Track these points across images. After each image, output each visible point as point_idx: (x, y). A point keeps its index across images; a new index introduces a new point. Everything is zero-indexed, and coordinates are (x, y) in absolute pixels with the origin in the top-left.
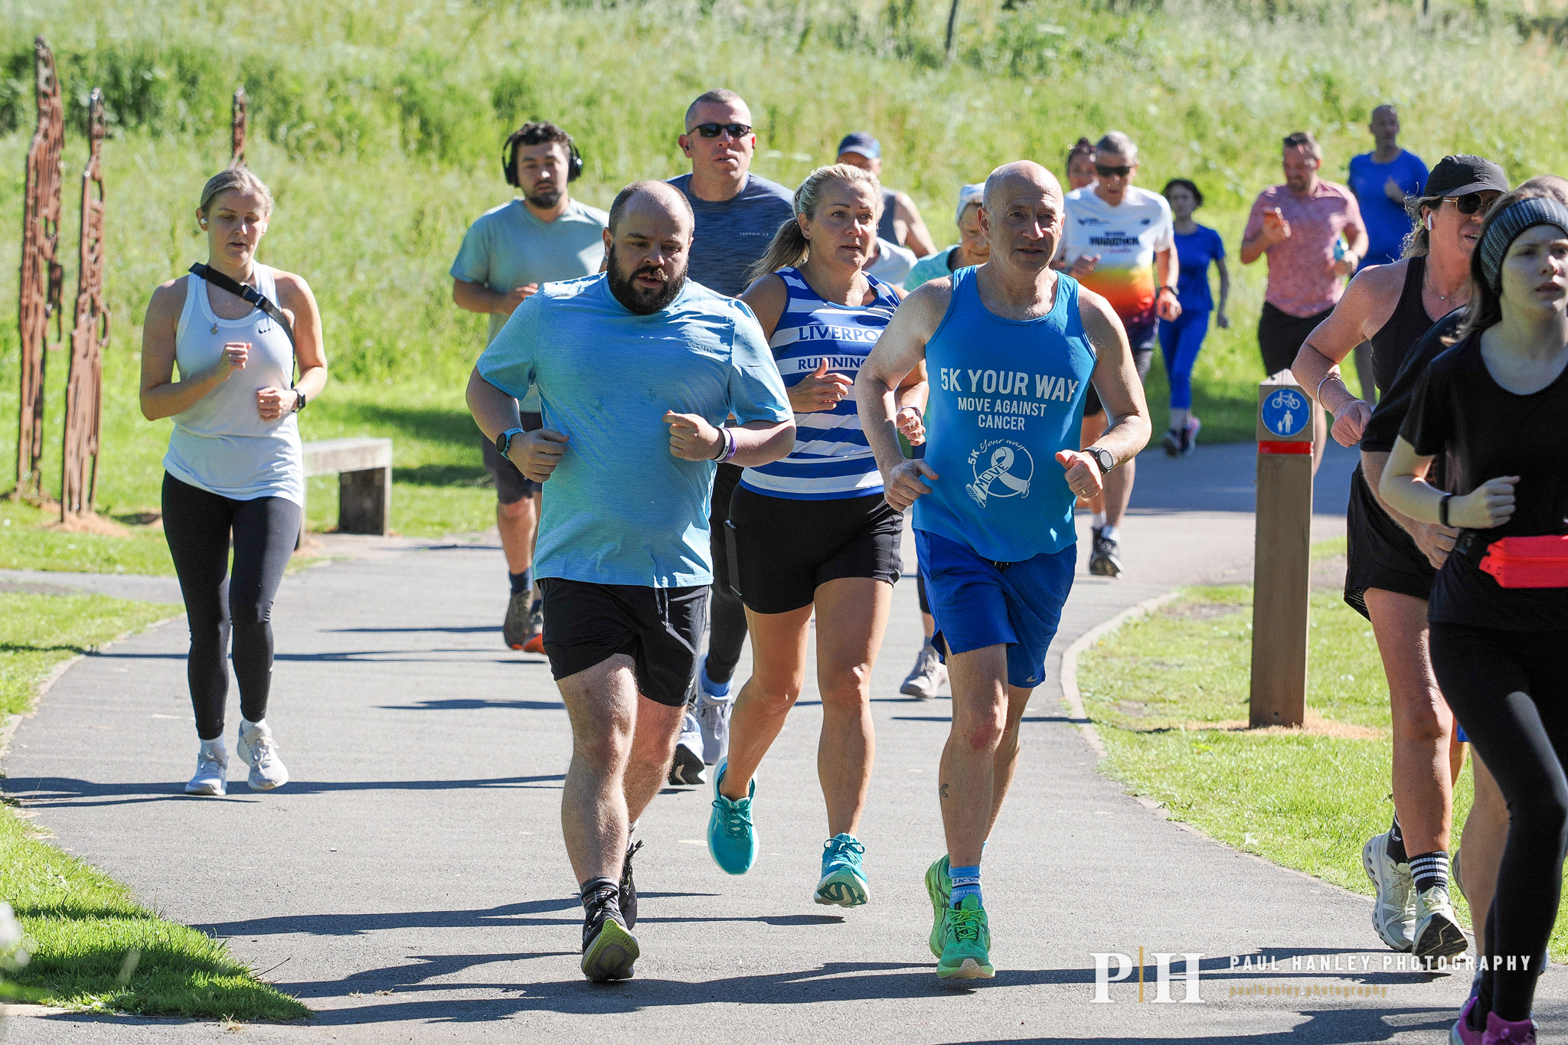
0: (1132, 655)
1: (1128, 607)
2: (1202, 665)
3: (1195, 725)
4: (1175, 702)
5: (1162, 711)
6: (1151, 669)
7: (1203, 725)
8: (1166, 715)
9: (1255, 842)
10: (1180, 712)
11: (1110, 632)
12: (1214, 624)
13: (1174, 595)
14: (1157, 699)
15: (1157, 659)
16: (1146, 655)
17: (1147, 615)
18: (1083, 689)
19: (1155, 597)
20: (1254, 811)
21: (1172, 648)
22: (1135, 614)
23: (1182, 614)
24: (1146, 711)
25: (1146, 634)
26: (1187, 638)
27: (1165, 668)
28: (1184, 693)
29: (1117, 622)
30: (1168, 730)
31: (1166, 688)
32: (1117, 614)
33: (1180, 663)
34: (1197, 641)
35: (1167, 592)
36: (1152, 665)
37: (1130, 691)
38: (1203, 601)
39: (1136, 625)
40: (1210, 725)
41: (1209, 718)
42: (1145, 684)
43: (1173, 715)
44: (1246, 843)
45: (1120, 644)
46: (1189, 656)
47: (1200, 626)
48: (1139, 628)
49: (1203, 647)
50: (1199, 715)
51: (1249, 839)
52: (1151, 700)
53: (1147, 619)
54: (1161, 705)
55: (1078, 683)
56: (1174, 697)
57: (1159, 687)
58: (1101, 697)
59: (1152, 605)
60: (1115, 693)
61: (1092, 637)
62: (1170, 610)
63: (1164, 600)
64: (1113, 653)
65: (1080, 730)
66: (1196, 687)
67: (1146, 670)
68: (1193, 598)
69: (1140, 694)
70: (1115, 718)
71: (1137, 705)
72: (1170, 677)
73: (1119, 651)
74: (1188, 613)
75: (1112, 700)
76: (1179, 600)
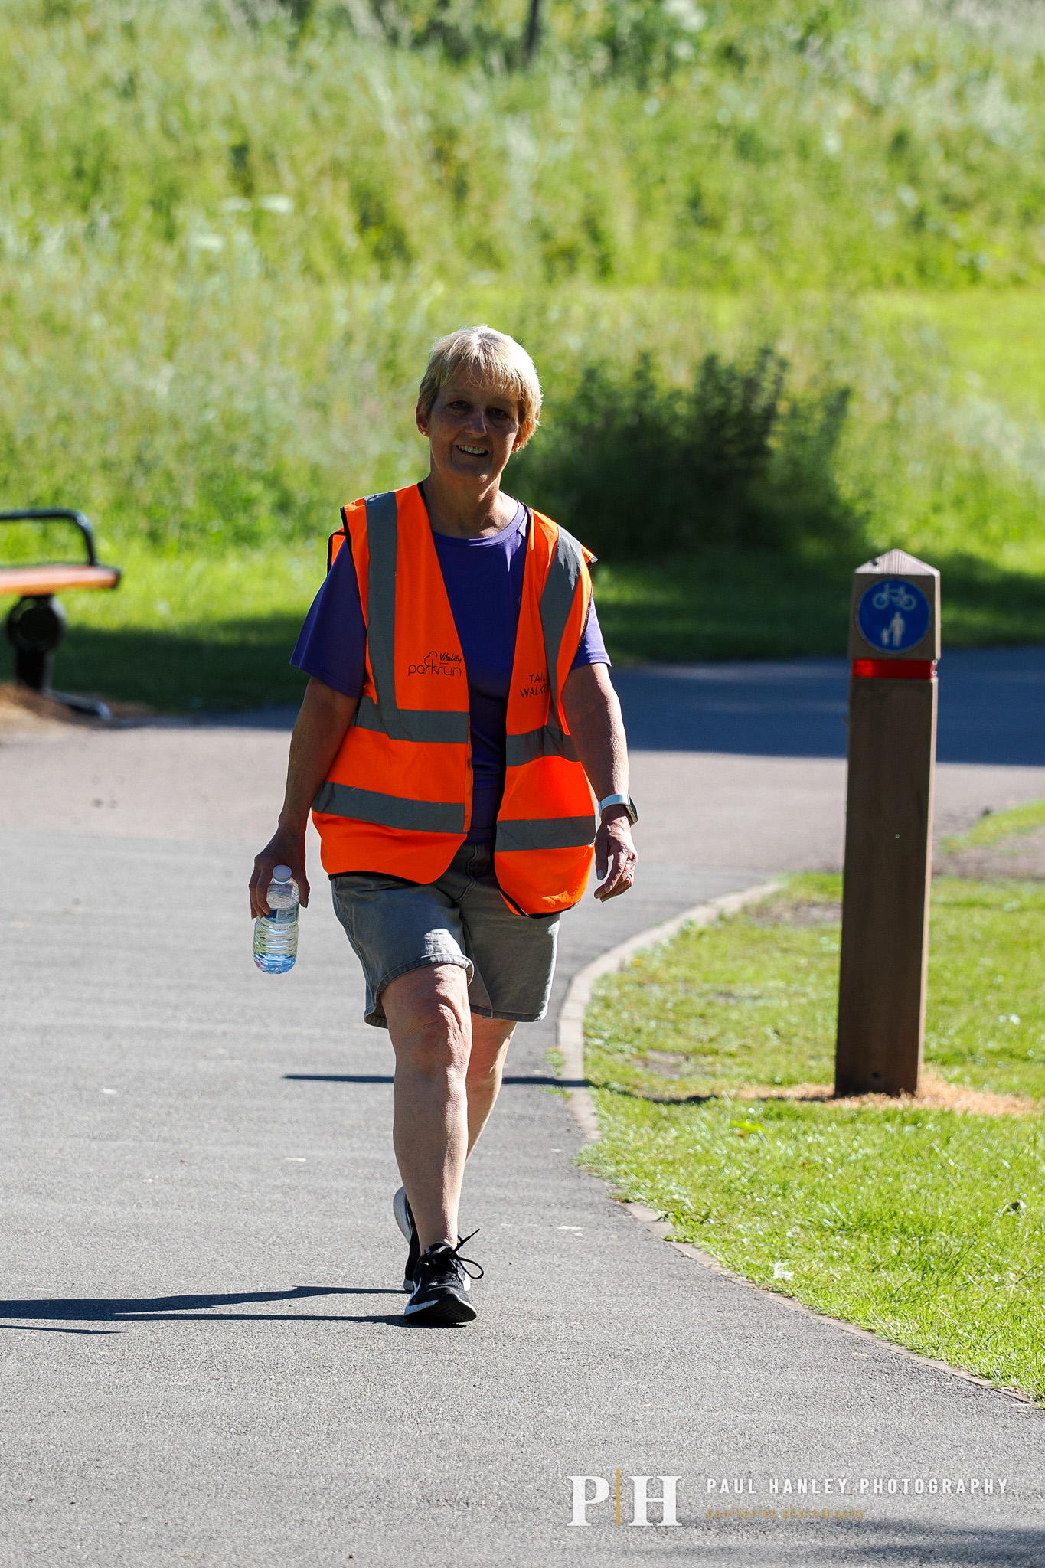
0: (686, 981)
1: (692, 905)
2: (789, 997)
3: (750, 1093)
4: (731, 1055)
5: (708, 1069)
6: (707, 1004)
7: (764, 1092)
8: (714, 1075)
9: (789, 1276)
10: (736, 1070)
11: (656, 945)
13: (772, 887)
14: (706, 1051)
15: (721, 987)
16: (706, 981)
17: (721, 918)
18: (592, 1032)
19: (740, 891)
20: (802, 1227)
21: (750, 971)
22: (700, 916)
23: (778, 917)
24: (687, 1067)
25: (714, 947)
26: (778, 955)
27: (732, 1002)
28: (749, 1042)
29: (671, 928)
30: (707, 1099)
31: (722, 1034)
32: (673, 916)
33: (756, 992)
34: (792, 958)
35: (762, 883)
36: (712, 997)
37: (666, 1036)
38: (817, 897)
39: (700, 935)
40: (775, 1092)
41: (778, 1079)
42: (694, 1028)
43: (724, 1075)
44: (775, 1277)
45: (669, 964)
46: (772, 984)
48: (706, 939)
50: (762, 1077)
51: (780, 1271)
52: (696, 1052)
53: (720, 925)
54: (710, 1059)
55: (585, 1025)
56: (733, 1047)
57: (712, 1032)
58: (619, 1046)
59: (732, 903)
60: (642, 1040)
61: (626, 952)
62: (760, 911)
63: (754, 895)
64: (653, 979)
65: (568, 1098)
66: (769, 1031)
67: (699, 1005)
68: (801, 893)
69: (681, 1043)
70: (632, 1081)
71: (672, 1060)
72: (734, 1015)
73: (664, 974)
74: (788, 916)
75: (634, 1051)
76: (777, 895)
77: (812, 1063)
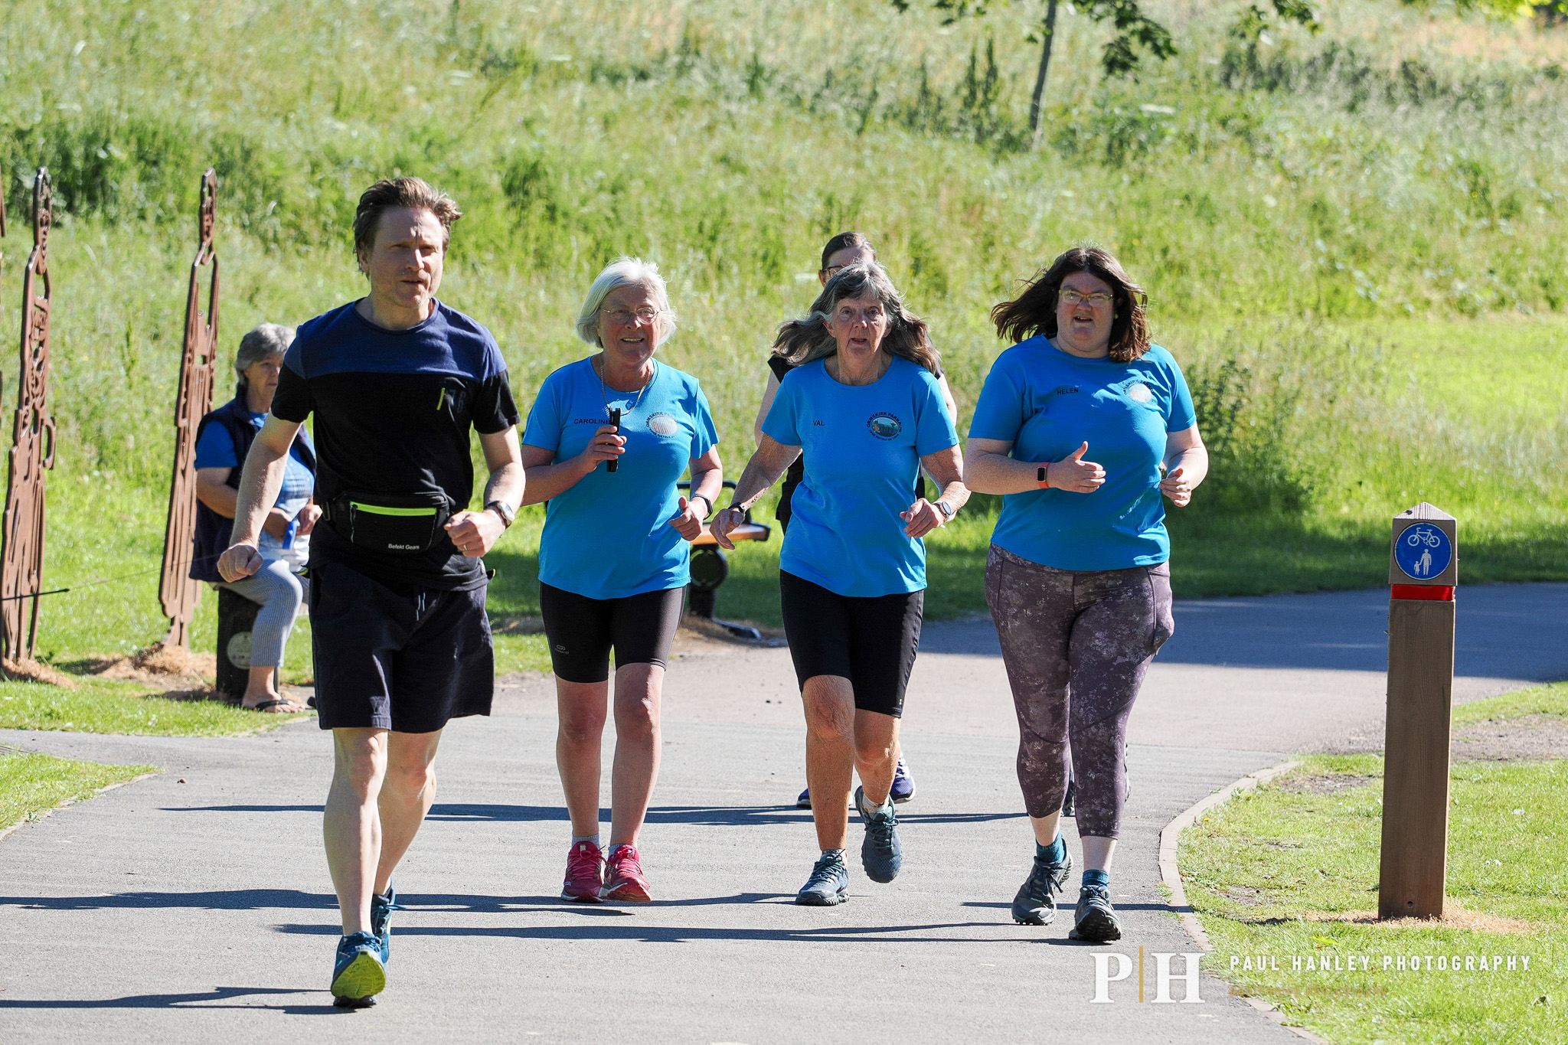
0: (1244, 833)
1: (1238, 777)
3: (1314, 916)
4: (1291, 888)
5: (1277, 898)
6: (1264, 851)
7: (1324, 916)
8: (1281, 903)
10: (1298, 900)
11: (1217, 807)
12: (1338, 799)
13: (1292, 764)
14: (1272, 885)
15: (1271, 838)
17: (1259, 787)
18: (1185, 872)
21: (1290, 826)
22: (1246, 785)
23: (1301, 786)
24: (1258, 898)
26: (1307, 815)
27: (1282, 849)
28: (1304, 878)
29: (1226, 794)
31: (1281, 872)
32: (1224, 785)
35: (1284, 761)
36: (1265, 846)
37: (1240, 874)
38: (1326, 772)
39: (1248, 799)
42: (1257, 868)
43: (1289, 903)
45: (1228, 820)
46: (1309, 836)
47: (1322, 801)
48: (1251, 803)
49: (1325, 825)
50: (1319, 905)
52: (1263, 887)
53: (1259, 792)
54: (1276, 892)
55: (1179, 866)
56: (1291, 883)
57: (1273, 871)
58: (1206, 882)
59: (1266, 776)
60: (1222, 878)
61: (1197, 811)
62: (1287, 782)
63: (1281, 770)
64: (1219, 832)
65: (1180, 920)
66: (1317, 871)
67: (1258, 851)
68: (1315, 769)
69: (1249, 879)
70: (1223, 907)
71: (1248, 892)
72: (1287, 859)
73: (1225, 828)
74: (1307, 786)
75: (1218, 885)
76: (1297, 770)
77: (1353, 894)
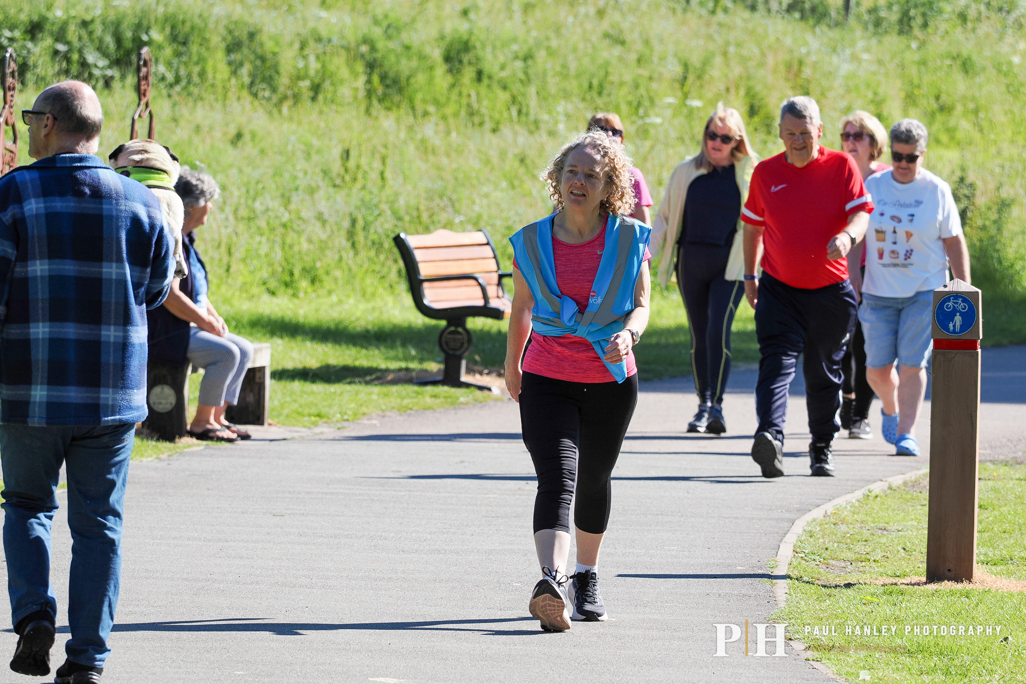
0: (862, 522)
1: (874, 481)
3: (881, 581)
5: (861, 569)
6: (872, 534)
8: (864, 572)
10: (877, 569)
11: (848, 503)
14: (863, 559)
15: (882, 525)
16: (873, 522)
17: (889, 488)
18: (798, 550)
19: (904, 473)
21: (900, 516)
22: (879, 487)
24: (850, 568)
25: (882, 503)
27: (885, 533)
28: (888, 553)
31: (874, 550)
32: (863, 487)
40: (894, 580)
41: (898, 574)
43: (869, 572)
46: (910, 523)
50: (889, 573)
54: (863, 564)
56: (878, 557)
57: (868, 550)
58: (813, 557)
60: (828, 554)
61: (830, 506)
62: (915, 484)
63: (912, 475)
64: (843, 521)
65: (772, 585)
66: (900, 549)
67: (866, 534)
69: (850, 555)
70: (816, 576)
71: (843, 564)
72: (884, 540)
73: (850, 518)
75: (822, 560)
76: (925, 476)
77: (920, 565)
